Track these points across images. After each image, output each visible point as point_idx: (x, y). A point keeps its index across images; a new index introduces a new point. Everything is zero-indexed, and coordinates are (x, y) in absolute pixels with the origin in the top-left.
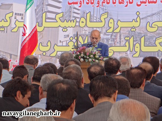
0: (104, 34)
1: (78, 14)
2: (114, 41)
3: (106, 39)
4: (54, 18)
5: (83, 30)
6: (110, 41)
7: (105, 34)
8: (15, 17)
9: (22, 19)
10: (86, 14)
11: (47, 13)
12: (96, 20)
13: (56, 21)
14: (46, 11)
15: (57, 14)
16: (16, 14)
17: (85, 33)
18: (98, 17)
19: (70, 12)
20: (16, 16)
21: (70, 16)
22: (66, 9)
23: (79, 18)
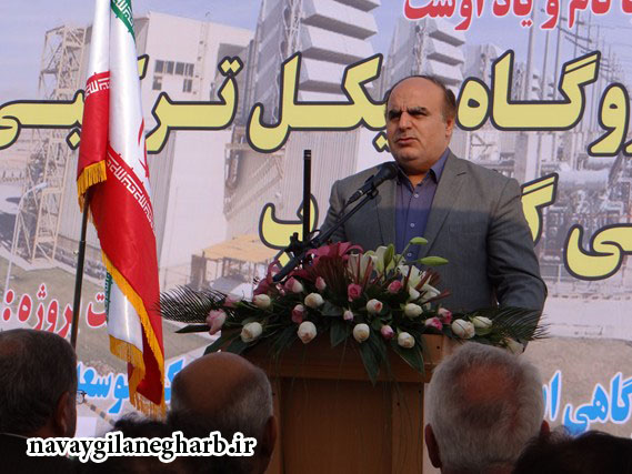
0: (579, 161)
1: (452, 62)
2: (624, 197)
3: (585, 187)
4: (340, 82)
5: (475, 141)
6: (605, 197)
7: (581, 163)
8: (156, 78)
9: (189, 90)
10: (489, 64)
11: (306, 61)
12: (541, 95)
13: (345, 99)
14: (301, 50)
15: (354, 63)
16: (160, 66)
17: (483, 157)
18: (551, 77)
19: (416, 52)
20: (159, 75)
22: (393, 41)
23: (459, 82)
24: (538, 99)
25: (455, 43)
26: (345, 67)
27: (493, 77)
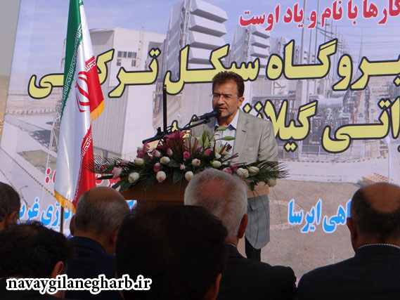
0: (328, 94)
1: (264, 47)
2: (351, 111)
3: (331, 107)
4: (209, 59)
5: (276, 85)
6: (341, 111)
8: (118, 60)
9: (135, 65)
10: (282, 47)
11: (192, 49)
13: (211, 67)
14: (189, 43)
15: (215, 49)
16: (120, 54)
17: (280, 93)
18: (313, 52)
19: (246, 43)
21: (246, 53)
22: (235, 37)
23: (267, 56)
24: (307, 63)
25: (265, 37)
26: (210, 51)
27: (284, 53)
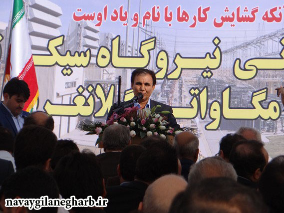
1: (95, 39)
2: (167, 96)
4: (46, 46)
5: (105, 72)
6: (160, 96)
10: (110, 41)
11: (31, 37)
12: (132, 54)
13: (49, 53)
15: (52, 38)
17: (109, 79)
18: (136, 47)
19: (79, 35)
21: (79, 44)
22: (69, 30)
23: (97, 48)
24: (131, 56)
25: (95, 31)
26: (48, 40)
27: (112, 46)
